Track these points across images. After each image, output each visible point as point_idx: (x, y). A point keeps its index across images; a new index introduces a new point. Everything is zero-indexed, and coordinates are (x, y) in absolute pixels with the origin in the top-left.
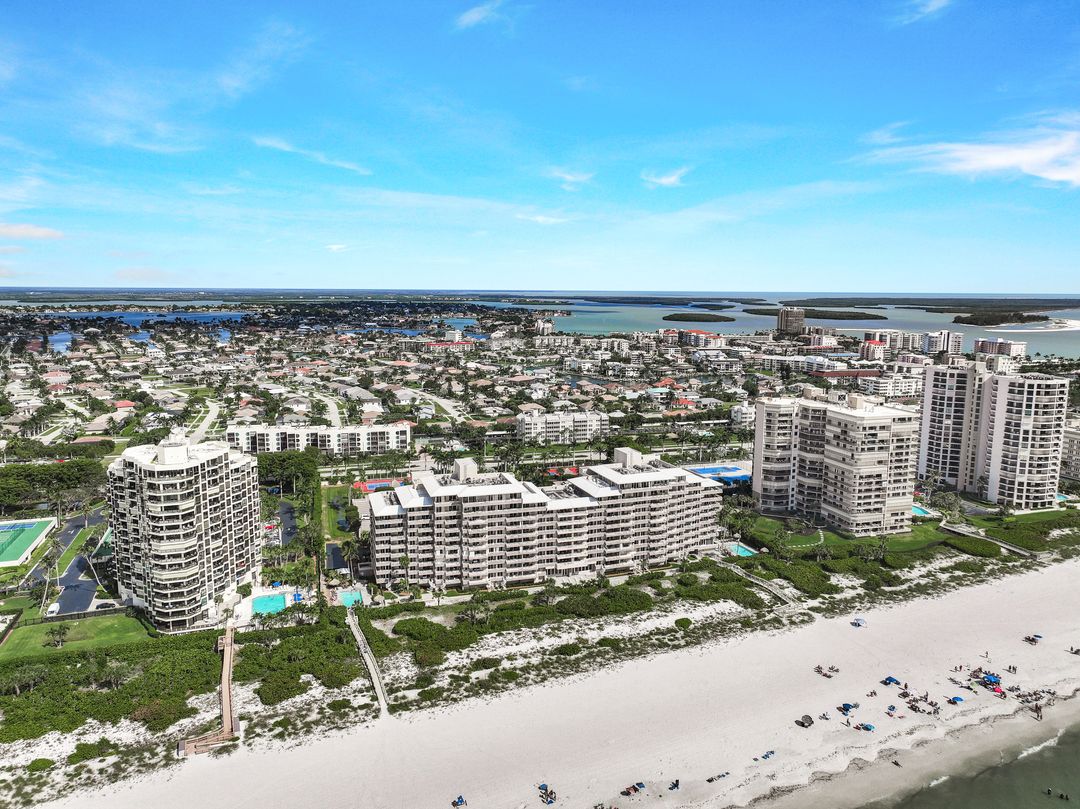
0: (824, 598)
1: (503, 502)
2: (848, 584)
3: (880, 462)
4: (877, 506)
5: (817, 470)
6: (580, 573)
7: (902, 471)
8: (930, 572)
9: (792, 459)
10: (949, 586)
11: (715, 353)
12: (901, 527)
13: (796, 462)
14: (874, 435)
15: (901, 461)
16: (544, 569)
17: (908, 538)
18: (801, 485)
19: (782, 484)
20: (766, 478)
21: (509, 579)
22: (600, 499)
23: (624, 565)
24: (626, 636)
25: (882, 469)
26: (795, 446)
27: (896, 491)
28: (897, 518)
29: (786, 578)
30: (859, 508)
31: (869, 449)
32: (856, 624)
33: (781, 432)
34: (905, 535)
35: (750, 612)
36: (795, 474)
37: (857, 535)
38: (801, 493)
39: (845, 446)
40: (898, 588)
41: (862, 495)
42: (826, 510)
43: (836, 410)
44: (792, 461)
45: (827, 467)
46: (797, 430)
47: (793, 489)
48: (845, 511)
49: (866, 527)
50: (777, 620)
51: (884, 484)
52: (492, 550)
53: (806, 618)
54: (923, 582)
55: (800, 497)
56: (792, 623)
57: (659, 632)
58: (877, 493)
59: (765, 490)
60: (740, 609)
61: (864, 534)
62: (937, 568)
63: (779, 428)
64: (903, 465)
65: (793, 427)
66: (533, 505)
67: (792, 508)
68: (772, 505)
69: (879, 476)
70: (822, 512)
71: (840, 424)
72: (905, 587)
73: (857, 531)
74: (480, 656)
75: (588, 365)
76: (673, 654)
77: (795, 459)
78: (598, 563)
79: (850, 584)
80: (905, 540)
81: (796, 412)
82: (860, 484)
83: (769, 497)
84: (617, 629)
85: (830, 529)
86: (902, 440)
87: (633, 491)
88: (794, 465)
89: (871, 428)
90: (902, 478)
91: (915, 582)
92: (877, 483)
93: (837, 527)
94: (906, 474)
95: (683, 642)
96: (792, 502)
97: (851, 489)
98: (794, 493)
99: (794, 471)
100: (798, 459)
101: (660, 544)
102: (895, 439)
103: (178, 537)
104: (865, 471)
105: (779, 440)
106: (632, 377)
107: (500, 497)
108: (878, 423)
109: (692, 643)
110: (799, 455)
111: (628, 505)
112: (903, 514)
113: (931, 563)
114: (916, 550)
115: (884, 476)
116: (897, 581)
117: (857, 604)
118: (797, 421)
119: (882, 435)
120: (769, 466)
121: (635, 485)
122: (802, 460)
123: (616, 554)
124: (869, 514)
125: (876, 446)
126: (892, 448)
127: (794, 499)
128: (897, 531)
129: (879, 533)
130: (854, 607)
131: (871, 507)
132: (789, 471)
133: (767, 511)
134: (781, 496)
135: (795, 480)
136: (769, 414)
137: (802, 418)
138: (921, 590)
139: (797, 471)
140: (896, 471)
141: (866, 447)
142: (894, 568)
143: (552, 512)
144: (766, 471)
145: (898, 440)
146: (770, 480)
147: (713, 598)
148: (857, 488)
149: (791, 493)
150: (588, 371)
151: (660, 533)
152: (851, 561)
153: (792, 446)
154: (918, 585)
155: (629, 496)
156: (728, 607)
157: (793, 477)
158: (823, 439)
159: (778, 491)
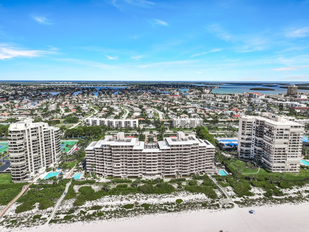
0: (244, 198)
1: (127, 148)
2: (257, 192)
3: (285, 143)
4: (283, 161)
5: (261, 144)
6: (156, 175)
7: (295, 147)
8: (299, 191)
9: (252, 139)
10: (306, 199)
11: (258, 100)
12: (295, 170)
13: (254, 140)
14: (282, 132)
15: (295, 143)
16: (142, 173)
17: (297, 175)
18: (255, 149)
19: (248, 148)
20: (242, 146)
21: (129, 175)
22: (163, 150)
23: (173, 174)
24: (154, 203)
25: (286, 146)
26: (254, 134)
27: (293, 155)
28: (292, 166)
29: (232, 187)
30: (275, 161)
31: (280, 138)
32: (251, 212)
33: (248, 129)
34: (296, 173)
35: (210, 200)
36: (253, 145)
37: (273, 171)
38: (255, 152)
39: (270, 136)
40: (280, 197)
41: (277, 156)
42: (263, 160)
43: (269, 122)
44: (252, 140)
45: (264, 144)
46: (255, 128)
47: (252, 151)
48: (269, 161)
49: (278, 169)
50: (218, 205)
51: (286, 152)
52: (122, 164)
53: (230, 206)
54: (293, 196)
55: (255, 154)
56: (223, 207)
57: (168, 204)
58: (284, 155)
59: (241, 150)
60: (206, 198)
61: (277, 171)
62: (304, 190)
63: (247, 127)
64: (296, 145)
65: (253, 127)
66: (138, 150)
67: (252, 157)
68: (244, 156)
69: (284, 149)
70: (262, 160)
71: (269, 127)
72: (284, 197)
73: (274, 170)
74: (97, 204)
75: (213, 103)
76: (166, 214)
77: (253, 139)
78: (162, 172)
79: (259, 192)
80: (295, 175)
81: (254, 121)
82: (275, 151)
83: (243, 153)
84: (152, 200)
85: (264, 168)
86: (296, 135)
87: (176, 148)
88: (253, 141)
89: (281, 129)
90: (296, 150)
91: (289, 196)
92: (283, 151)
93: (266, 167)
94: (297, 149)
95: (173, 210)
96: (252, 155)
97: (272, 153)
98: (252, 152)
99: (253, 144)
100: (254, 139)
101: (187, 168)
102: (292, 134)
103: (17, 152)
104: (277, 146)
105: (247, 132)
106: (226, 107)
107: (126, 147)
108: (284, 128)
109: (177, 210)
110: (255, 138)
111: (175, 152)
112: (296, 165)
113: (302, 187)
114: (298, 181)
115: (286, 149)
116: (281, 194)
117: (257, 202)
118: (254, 125)
119: (285, 132)
120: (243, 141)
121: (177, 146)
122: (256, 140)
123: (169, 170)
124: (279, 163)
125: (283, 137)
126: (290, 138)
127: (253, 154)
128: (292, 171)
129: (284, 171)
130: (254, 204)
131: (281, 161)
132: (251, 144)
133: (242, 158)
134: (247, 153)
135: (253, 147)
136: (243, 122)
137: (256, 124)
138: (291, 200)
139: (254, 144)
140: (292, 147)
141: (278, 137)
142: (282, 188)
143: (145, 153)
144: (241, 143)
145: (294, 135)
146: (243, 146)
147: (197, 192)
148: (274, 153)
149: (251, 152)
150: (213, 105)
151: (187, 164)
152: (263, 183)
153: (252, 134)
154: (290, 197)
155: (175, 149)
156: (202, 197)
157: (253, 146)
158: (263, 132)
159: (246, 151)
